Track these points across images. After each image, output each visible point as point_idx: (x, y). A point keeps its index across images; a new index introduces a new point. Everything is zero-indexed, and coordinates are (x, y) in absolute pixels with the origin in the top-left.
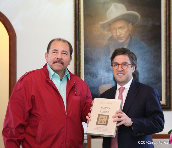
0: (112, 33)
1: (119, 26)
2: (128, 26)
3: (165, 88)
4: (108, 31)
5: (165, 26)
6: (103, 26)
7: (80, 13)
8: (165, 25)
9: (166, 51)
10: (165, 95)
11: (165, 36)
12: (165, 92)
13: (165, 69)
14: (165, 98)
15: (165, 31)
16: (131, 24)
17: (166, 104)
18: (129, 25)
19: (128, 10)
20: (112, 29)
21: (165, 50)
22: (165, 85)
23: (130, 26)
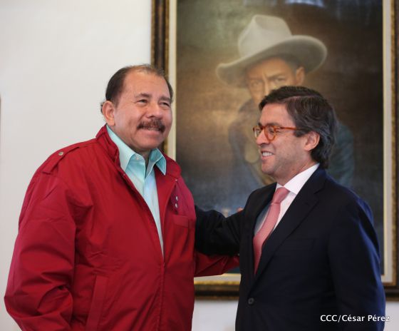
0: (251, 93)
1: (270, 74)
2: (294, 74)
3: (393, 241)
4: (239, 86)
5: (394, 76)
6: (228, 75)
7: (166, 40)
8: (394, 73)
9: (394, 141)
10: (393, 260)
11: (394, 102)
12: (393, 252)
13: (393, 188)
14: (393, 266)
15: (392, 89)
16: (301, 68)
17: (394, 284)
18: (298, 71)
19: (294, 32)
20: (253, 81)
21: (394, 138)
22: (393, 231)
23: (299, 75)
